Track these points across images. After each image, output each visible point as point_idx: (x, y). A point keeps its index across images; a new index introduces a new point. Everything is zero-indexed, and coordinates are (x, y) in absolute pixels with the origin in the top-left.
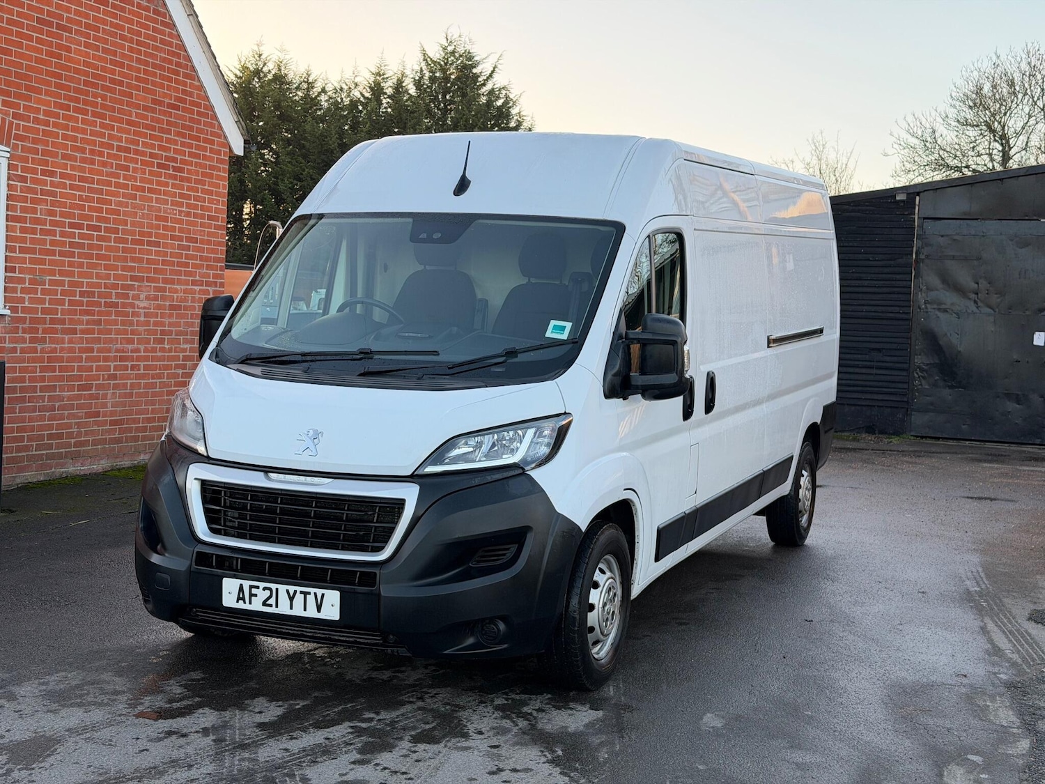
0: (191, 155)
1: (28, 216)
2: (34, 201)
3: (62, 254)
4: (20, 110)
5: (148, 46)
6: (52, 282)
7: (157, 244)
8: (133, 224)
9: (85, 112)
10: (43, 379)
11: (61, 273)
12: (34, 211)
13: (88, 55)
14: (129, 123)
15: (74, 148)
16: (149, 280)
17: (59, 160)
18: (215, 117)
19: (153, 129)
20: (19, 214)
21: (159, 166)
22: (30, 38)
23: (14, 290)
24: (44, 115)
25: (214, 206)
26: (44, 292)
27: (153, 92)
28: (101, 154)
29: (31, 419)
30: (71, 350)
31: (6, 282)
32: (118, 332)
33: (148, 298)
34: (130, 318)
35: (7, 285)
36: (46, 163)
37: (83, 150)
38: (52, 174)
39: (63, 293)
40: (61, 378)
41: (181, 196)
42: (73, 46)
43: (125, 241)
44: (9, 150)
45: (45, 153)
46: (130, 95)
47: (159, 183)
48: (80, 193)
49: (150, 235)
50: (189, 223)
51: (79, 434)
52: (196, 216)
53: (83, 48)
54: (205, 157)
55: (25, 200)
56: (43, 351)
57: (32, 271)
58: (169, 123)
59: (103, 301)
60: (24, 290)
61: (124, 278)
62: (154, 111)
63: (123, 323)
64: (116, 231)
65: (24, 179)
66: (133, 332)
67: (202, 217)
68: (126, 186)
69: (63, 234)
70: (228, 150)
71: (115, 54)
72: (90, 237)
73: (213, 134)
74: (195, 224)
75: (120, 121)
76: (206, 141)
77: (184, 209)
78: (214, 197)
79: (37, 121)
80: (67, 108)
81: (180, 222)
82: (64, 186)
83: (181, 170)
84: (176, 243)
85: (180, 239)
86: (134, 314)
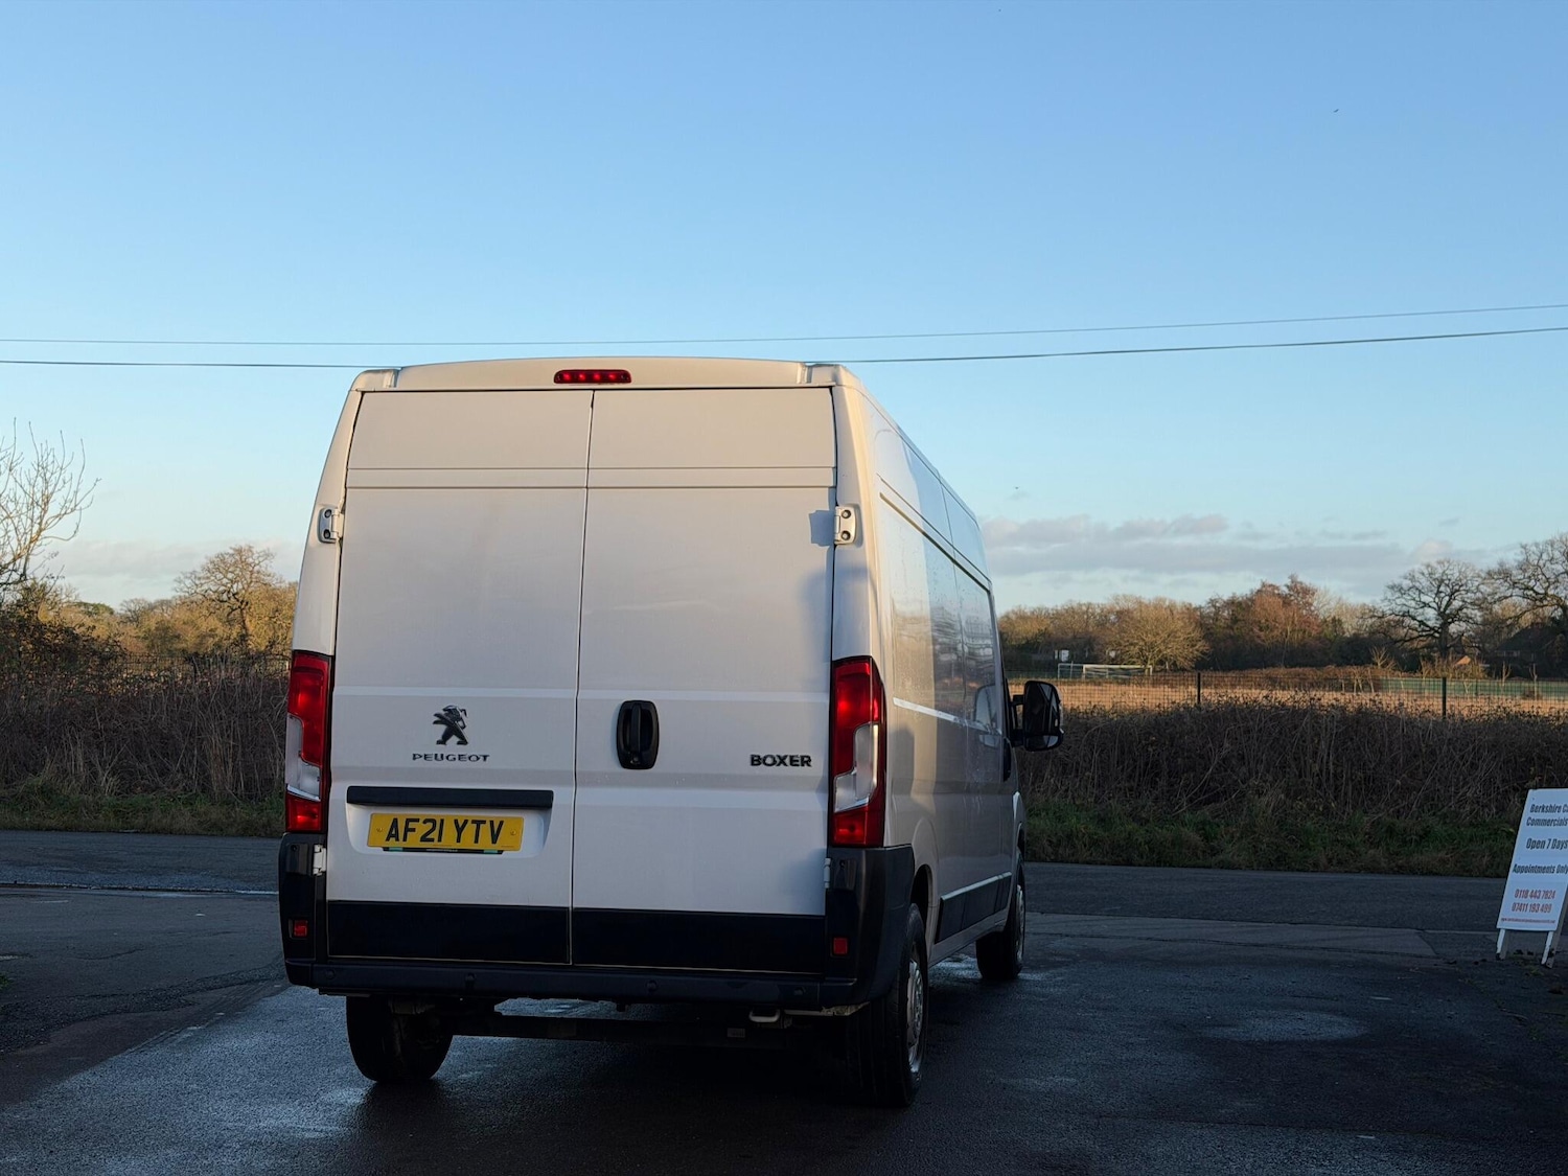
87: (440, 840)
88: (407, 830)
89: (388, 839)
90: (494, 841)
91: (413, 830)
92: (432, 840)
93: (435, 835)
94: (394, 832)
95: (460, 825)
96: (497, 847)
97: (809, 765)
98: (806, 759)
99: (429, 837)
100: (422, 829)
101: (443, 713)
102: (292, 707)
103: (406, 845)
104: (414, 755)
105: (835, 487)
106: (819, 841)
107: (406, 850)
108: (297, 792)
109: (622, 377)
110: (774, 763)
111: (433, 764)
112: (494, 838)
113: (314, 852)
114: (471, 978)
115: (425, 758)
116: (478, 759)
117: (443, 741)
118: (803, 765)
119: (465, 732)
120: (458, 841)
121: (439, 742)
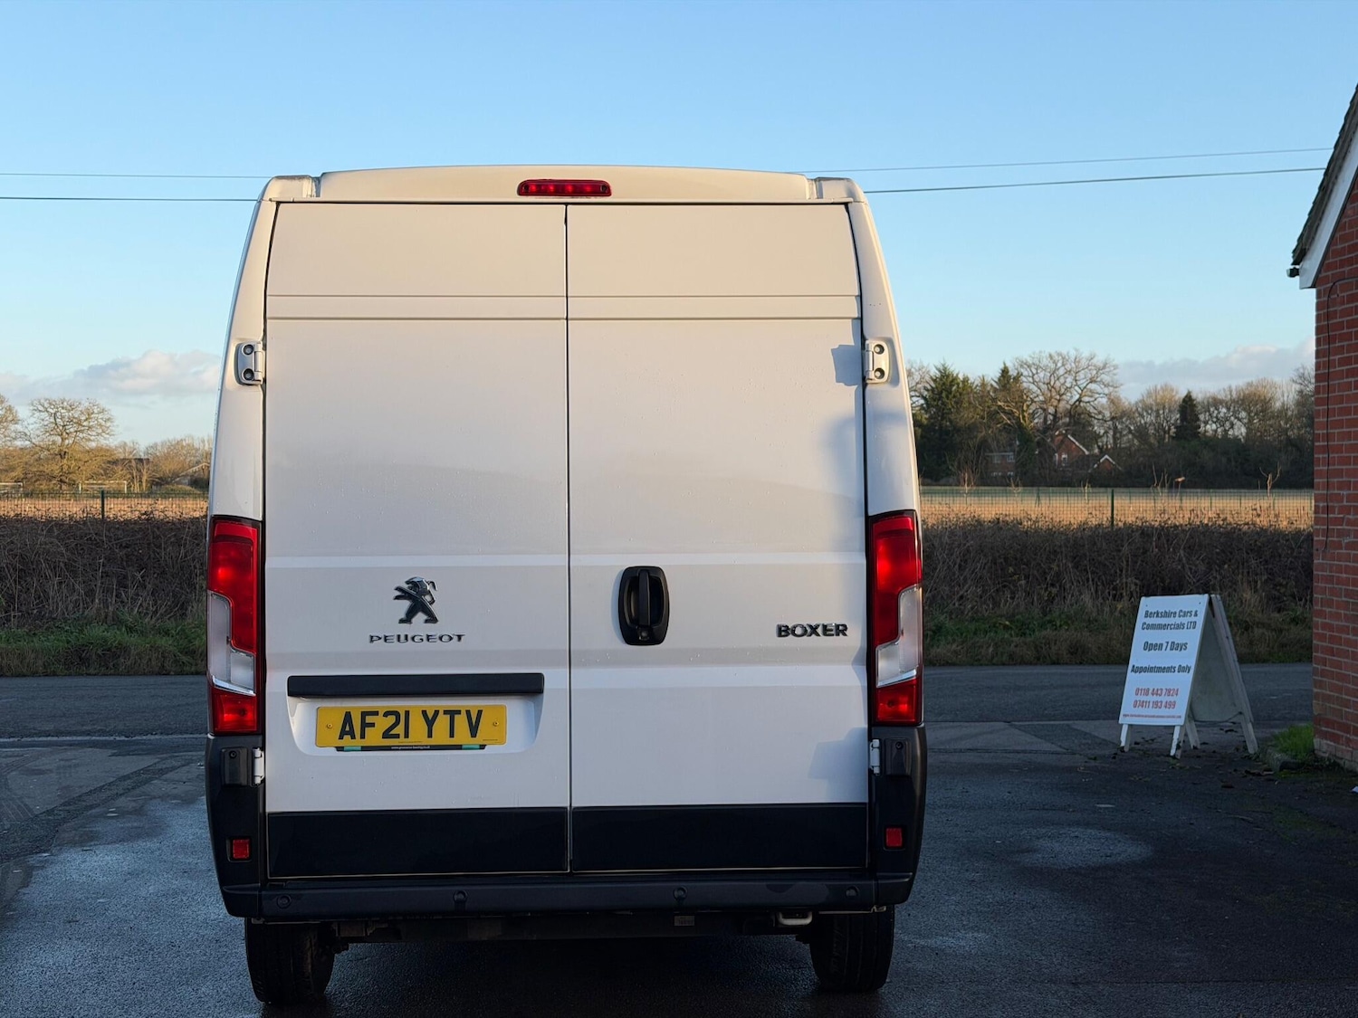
87: (407, 736)
88: (364, 725)
89: (341, 738)
90: (474, 734)
91: (372, 725)
92: (397, 736)
93: (400, 730)
94: (347, 729)
95: (430, 716)
96: (479, 740)
97: (845, 635)
98: (841, 628)
99: (392, 732)
100: (383, 723)
101: (406, 586)
102: (213, 585)
103: (367, 742)
104: (372, 637)
105: (861, 319)
106: (860, 721)
107: (364, 749)
108: (226, 685)
109: (601, 189)
110: (805, 633)
111: (395, 646)
112: (474, 731)
113: (254, 758)
114: (461, 896)
115: (386, 640)
116: (451, 638)
117: (407, 619)
118: (838, 635)
119: (433, 608)
120: (430, 735)
121: (402, 621)
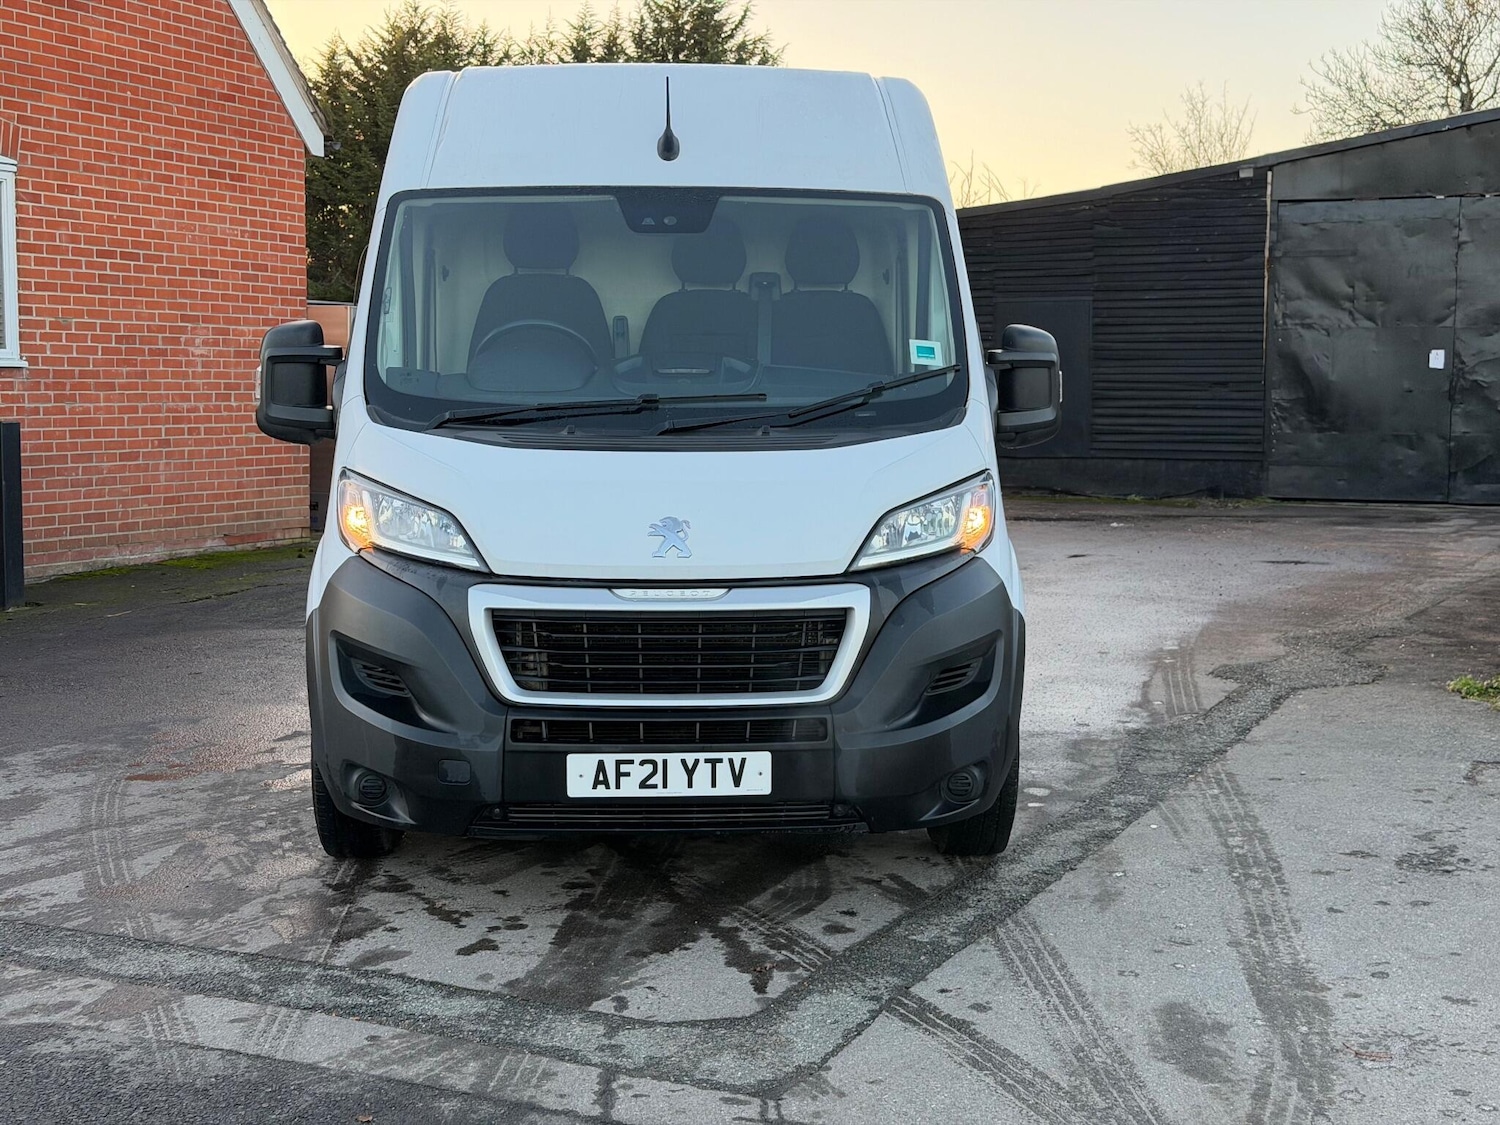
0: (253, 158)
1: (45, 243)
2: (50, 225)
3: (90, 290)
4: (27, 112)
5: (188, 21)
6: (79, 326)
7: (214, 274)
8: (181, 249)
9: (111, 111)
10: (74, 446)
11: (91, 314)
12: (52, 237)
13: (110, 38)
14: (168, 121)
15: (98, 157)
16: (206, 320)
17: (81, 172)
18: (283, 108)
19: (201, 127)
20: (32, 242)
21: (212, 174)
22: (35, 21)
23: (32, 337)
24: (58, 117)
25: (288, 223)
26: (70, 337)
27: (198, 81)
28: (134, 163)
29: (62, 497)
30: (109, 410)
31: (20, 327)
32: (168, 387)
33: (205, 343)
34: (184, 369)
35: (23, 330)
36: (64, 177)
37: (111, 159)
38: (72, 190)
39: (95, 338)
40: (98, 446)
41: (243, 211)
42: (91, 28)
43: (172, 271)
44: (16, 162)
45: (61, 164)
46: (169, 86)
47: (212, 197)
48: (110, 213)
49: (204, 262)
50: (254, 246)
51: (125, 515)
52: (264, 236)
53: (104, 30)
54: (272, 161)
55: (39, 223)
56: (73, 411)
57: (53, 313)
58: (222, 119)
59: (147, 347)
60: (44, 337)
61: (174, 318)
62: (201, 104)
63: (175, 375)
64: (159, 259)
65: (36, 198)
66: (188, 387)
67: (273, 237)
68: (169, 203)
69: (90, 265)
70: (303, 150)
71: (145, 34)
72: (127, 268)
73: (282, 130)
74: (263, 247)
75: (157, 119)
76: (272, 139)
77: (248, 228)
78: (287, 212)
79: (48, 124)
80: (87, 106)
81: (243, 245)
82: (88, 205)
83: (242, 178)
84: (240, 272)
85: (245, 267)
86: (189, 364)
